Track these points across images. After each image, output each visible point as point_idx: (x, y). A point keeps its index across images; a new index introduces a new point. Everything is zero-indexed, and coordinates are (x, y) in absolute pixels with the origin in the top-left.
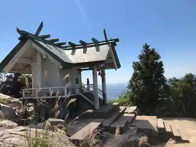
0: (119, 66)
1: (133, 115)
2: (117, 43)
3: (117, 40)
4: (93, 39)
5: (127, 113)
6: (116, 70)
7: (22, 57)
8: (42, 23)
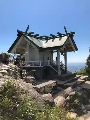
0: (77, 50)
1: (83, 80)
2: (74, 35)
3: (74, 33)
4: (58, 33)
5: (80, 79)
6: (74, 52)
7: (20, 45)
8: (29, 26)
